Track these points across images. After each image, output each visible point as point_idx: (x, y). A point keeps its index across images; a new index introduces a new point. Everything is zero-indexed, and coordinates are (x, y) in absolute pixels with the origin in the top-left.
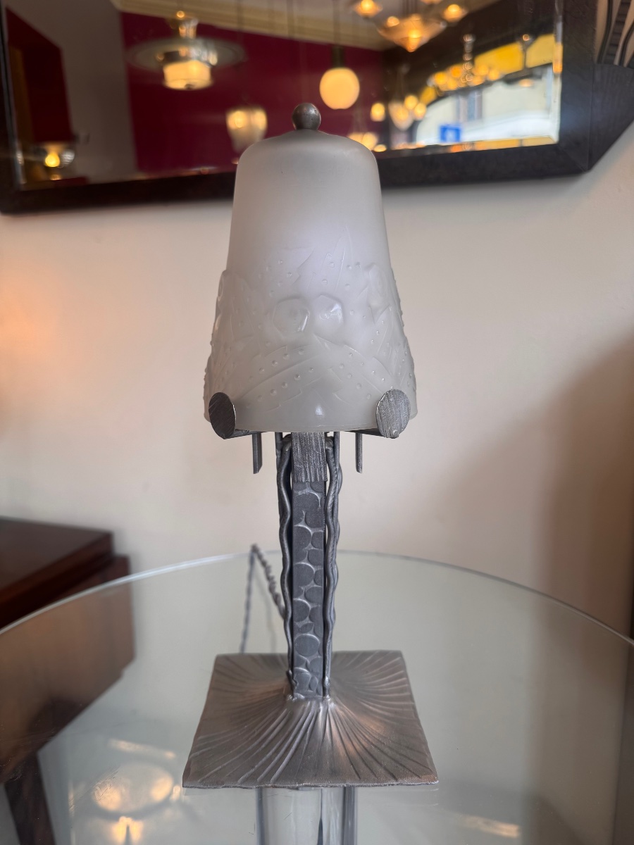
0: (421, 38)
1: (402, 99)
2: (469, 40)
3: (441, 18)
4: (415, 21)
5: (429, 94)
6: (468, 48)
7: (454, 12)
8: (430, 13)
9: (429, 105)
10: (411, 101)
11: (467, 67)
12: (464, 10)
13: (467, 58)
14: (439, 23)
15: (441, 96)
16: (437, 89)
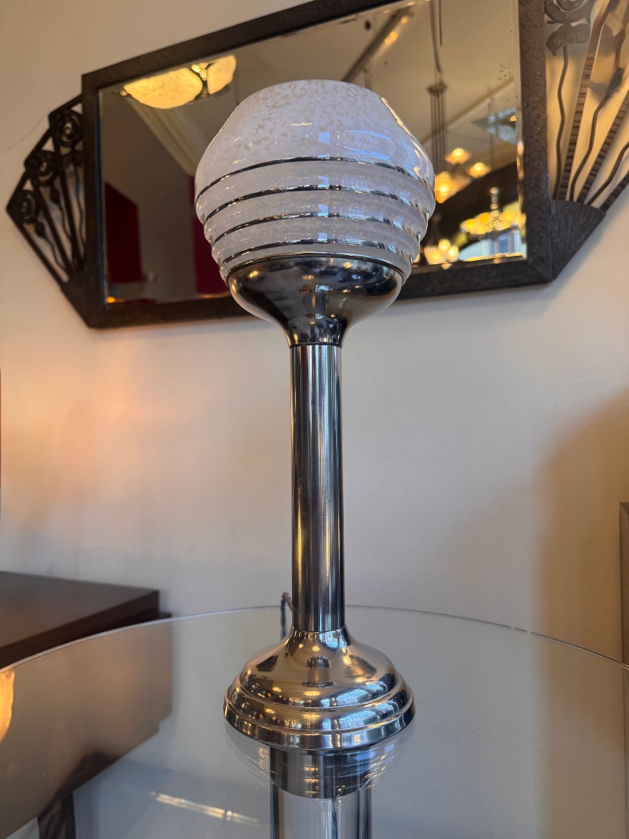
0: (450, 191)
1: (436, 244)
2: (494, 191)
3: (466, 174)
4: (444, 176)
5: (462, 239)
6: (494, 199)
7: (479, 170)
8: (457, 170)
9: (462, 248)
10: (444, 244)
11: (495, 214)
12: (487, 168)
13: (494, 206)
14: (465, 179)
15: (472, 240)
16: (468, 234)
